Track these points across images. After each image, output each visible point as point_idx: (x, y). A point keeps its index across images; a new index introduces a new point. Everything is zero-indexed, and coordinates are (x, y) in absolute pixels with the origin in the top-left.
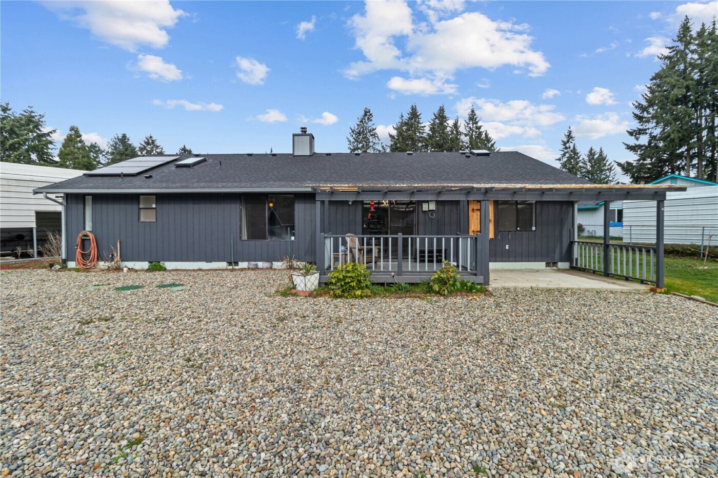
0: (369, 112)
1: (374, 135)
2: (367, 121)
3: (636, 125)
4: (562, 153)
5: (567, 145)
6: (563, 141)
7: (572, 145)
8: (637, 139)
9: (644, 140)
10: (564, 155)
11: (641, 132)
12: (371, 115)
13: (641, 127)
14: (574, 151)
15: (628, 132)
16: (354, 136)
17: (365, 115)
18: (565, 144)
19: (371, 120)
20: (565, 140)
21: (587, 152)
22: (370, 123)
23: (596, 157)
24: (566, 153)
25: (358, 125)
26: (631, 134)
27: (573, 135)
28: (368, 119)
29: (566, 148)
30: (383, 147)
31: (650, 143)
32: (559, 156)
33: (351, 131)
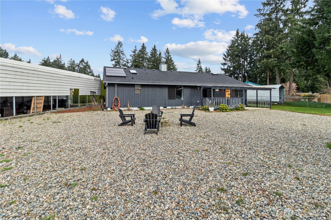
0: (121, 43)
1: (123, 54)
2: (120, 47)
3: (224, 61)
4: (197, 68)
5: (199, 65)
6: (197, 64)
7: (200, 65)
8: (224, 66)
9: (226, 67)
10: (198, 69)
11: (225, 64)
12: (122, 44)
13: (225, 63)
14: (201, 68)
15: (221, 64)
16: (113, 53)
17: (119, 44)
18: (198, 65)
19: (122, 47)
20: (198, 63)
21: (205, 69)
22: (121, 48)
23: (208, 70)
24: (198, 68)
25: (115, 48)
26: (222, 64)
27: (201, 62)
28: (120, 46)
29: (198, 66)
30: (127, 60)
31: (227, 68)
32: (196, 69)
33: (111, 51)
